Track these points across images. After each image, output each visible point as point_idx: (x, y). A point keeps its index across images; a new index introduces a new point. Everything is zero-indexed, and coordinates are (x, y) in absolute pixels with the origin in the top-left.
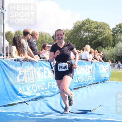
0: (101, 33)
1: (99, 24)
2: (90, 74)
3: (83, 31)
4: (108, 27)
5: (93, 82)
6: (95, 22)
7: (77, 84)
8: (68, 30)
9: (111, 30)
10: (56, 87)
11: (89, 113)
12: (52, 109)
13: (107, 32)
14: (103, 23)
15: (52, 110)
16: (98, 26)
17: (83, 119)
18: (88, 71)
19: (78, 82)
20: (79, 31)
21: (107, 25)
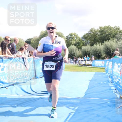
15: (25, 92)
17: (45, 98)
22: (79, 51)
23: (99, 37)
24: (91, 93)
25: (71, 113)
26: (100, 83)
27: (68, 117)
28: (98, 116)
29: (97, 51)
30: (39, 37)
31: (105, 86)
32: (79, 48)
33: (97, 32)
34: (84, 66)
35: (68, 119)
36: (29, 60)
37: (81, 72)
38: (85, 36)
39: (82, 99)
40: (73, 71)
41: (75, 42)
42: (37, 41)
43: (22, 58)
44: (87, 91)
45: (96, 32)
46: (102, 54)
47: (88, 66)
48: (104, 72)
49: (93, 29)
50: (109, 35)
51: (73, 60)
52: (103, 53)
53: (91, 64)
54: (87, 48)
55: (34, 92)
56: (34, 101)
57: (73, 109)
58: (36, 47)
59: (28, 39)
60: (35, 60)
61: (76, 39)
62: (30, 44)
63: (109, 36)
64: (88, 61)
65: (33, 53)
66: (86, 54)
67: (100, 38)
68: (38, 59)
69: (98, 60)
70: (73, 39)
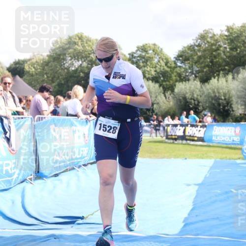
2: (84, 143)
3: (70, 56)
5: (90, 160)
9: (126, 56)
10: (13, 171)
11: (80, 221)
12: (3, 218)
15: (5, 219)
17: (66, 235)
18: (79, 137)
20: (62, 57)
22: (166, 98)
23: (225, 57)
24: (202, 221)
26: (227, 193)
29: (219, 99)
30: (48, 56)
32: (165, 90)
33: (219, 42)
34: (180, 141)
36: (18, 124)
37: (173, 159)
38: (183, 51)
39: (175, 238)
40: (150, 157)
41: (156, 71)
42: (44, 67)
44: (189, 215)
45: (217, 41)
46: (233, 106)
47: (193, 140)
48: (239, 158)
49: (207, 32)
51: (150, 125)
52: (237, 102)
53: (201, 134)
54: (190, 87)
55: (34, 219)
58: (38, 86)
59: (17, 60)
60: (35, 123)
61: (159, 61)
62: (21, 77)
64: (192, 126)
65: (32, 104)
66: (186, 106)
67: (227, 60)
68: (44, 120)
69: (221, 123)
70: (148, 63)
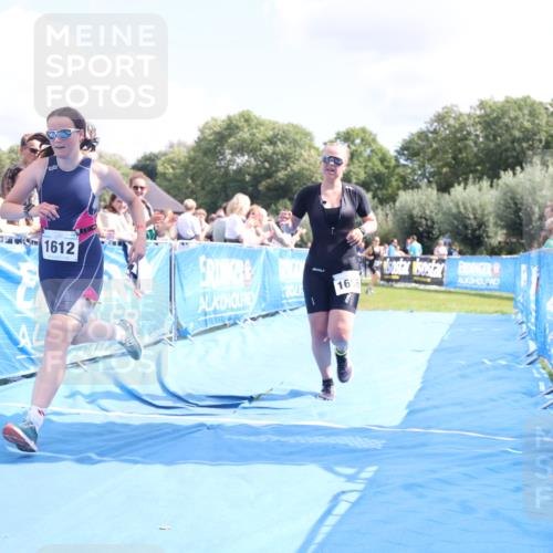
0: (287, 157)
1: (276, 131)
3: (231, 148)
4: (312, 140)
6: (270, 122)
7: (213, 316)
8: (185, 146)
9: (317, 149)
11: (247, 404)
13: (305, 154)
14: (295, 127)
16: (275, 136)
19: (212, 309)
21: (307, 134)
23: (477, 150)
25: (343, 492)
26: (476, 364)
27: (329, 512)
28: (466, 508)
29: (466, 218)
31: (500, 378)
32: (382, 202)
33: (468, 126)
34: (404, 284)
35: (331, 520)
36: (150, 253)
37: (391, 311)
38: (410, 141)
39: (395, 433)
41: (366, 173)
43: (120, 244)
44: (416, 396)
45: (464, 125)
46: (488, 229)
47: (424, 283)
49: (448, 110)
50: (526, 139)
52: (495, 224)
53: (436, 274)
54: (420, 199)
56: (176, 438)
57: (350, 478)
59: (148, 154)
63: (525, 145)
64: (423, 260)
67: (480, 154)
69: (468, 256)
